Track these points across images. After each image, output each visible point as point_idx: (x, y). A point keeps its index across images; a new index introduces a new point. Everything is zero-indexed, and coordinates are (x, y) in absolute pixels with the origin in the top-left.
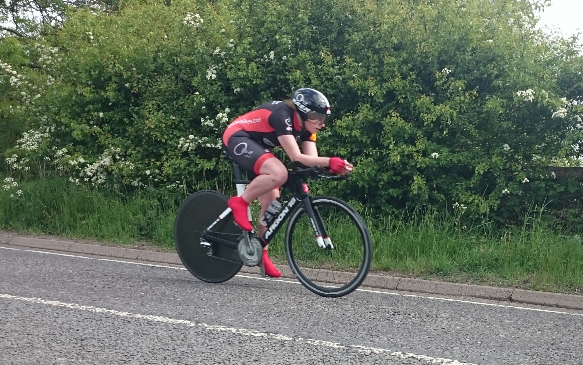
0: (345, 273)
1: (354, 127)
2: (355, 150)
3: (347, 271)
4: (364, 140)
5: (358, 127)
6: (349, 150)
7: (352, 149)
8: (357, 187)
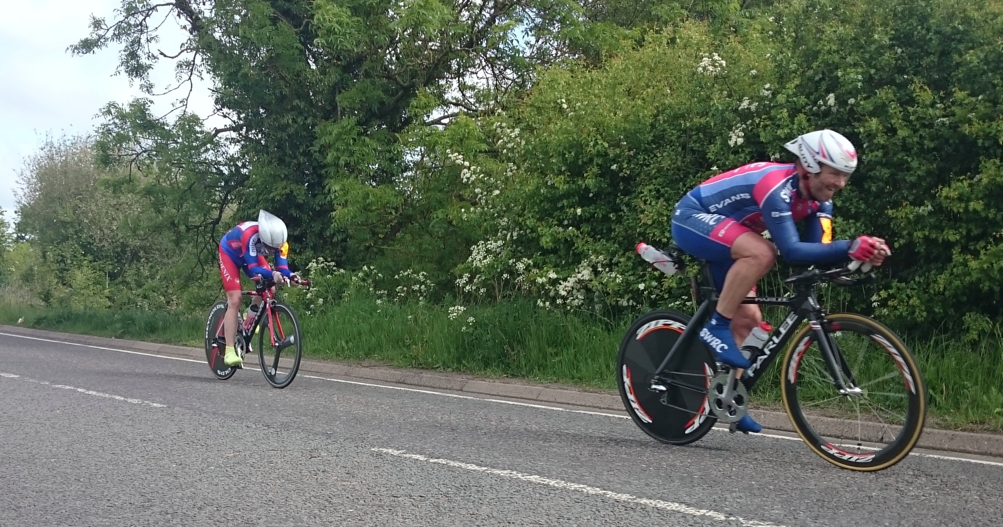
0: (962, 433)
1: (973, 196)
2: (975, 232)
3: (964, 430)
4: (991, 216)
5: (980, 195)
6: (964, 233)
7: (969, 231)
8: (980, 290)
